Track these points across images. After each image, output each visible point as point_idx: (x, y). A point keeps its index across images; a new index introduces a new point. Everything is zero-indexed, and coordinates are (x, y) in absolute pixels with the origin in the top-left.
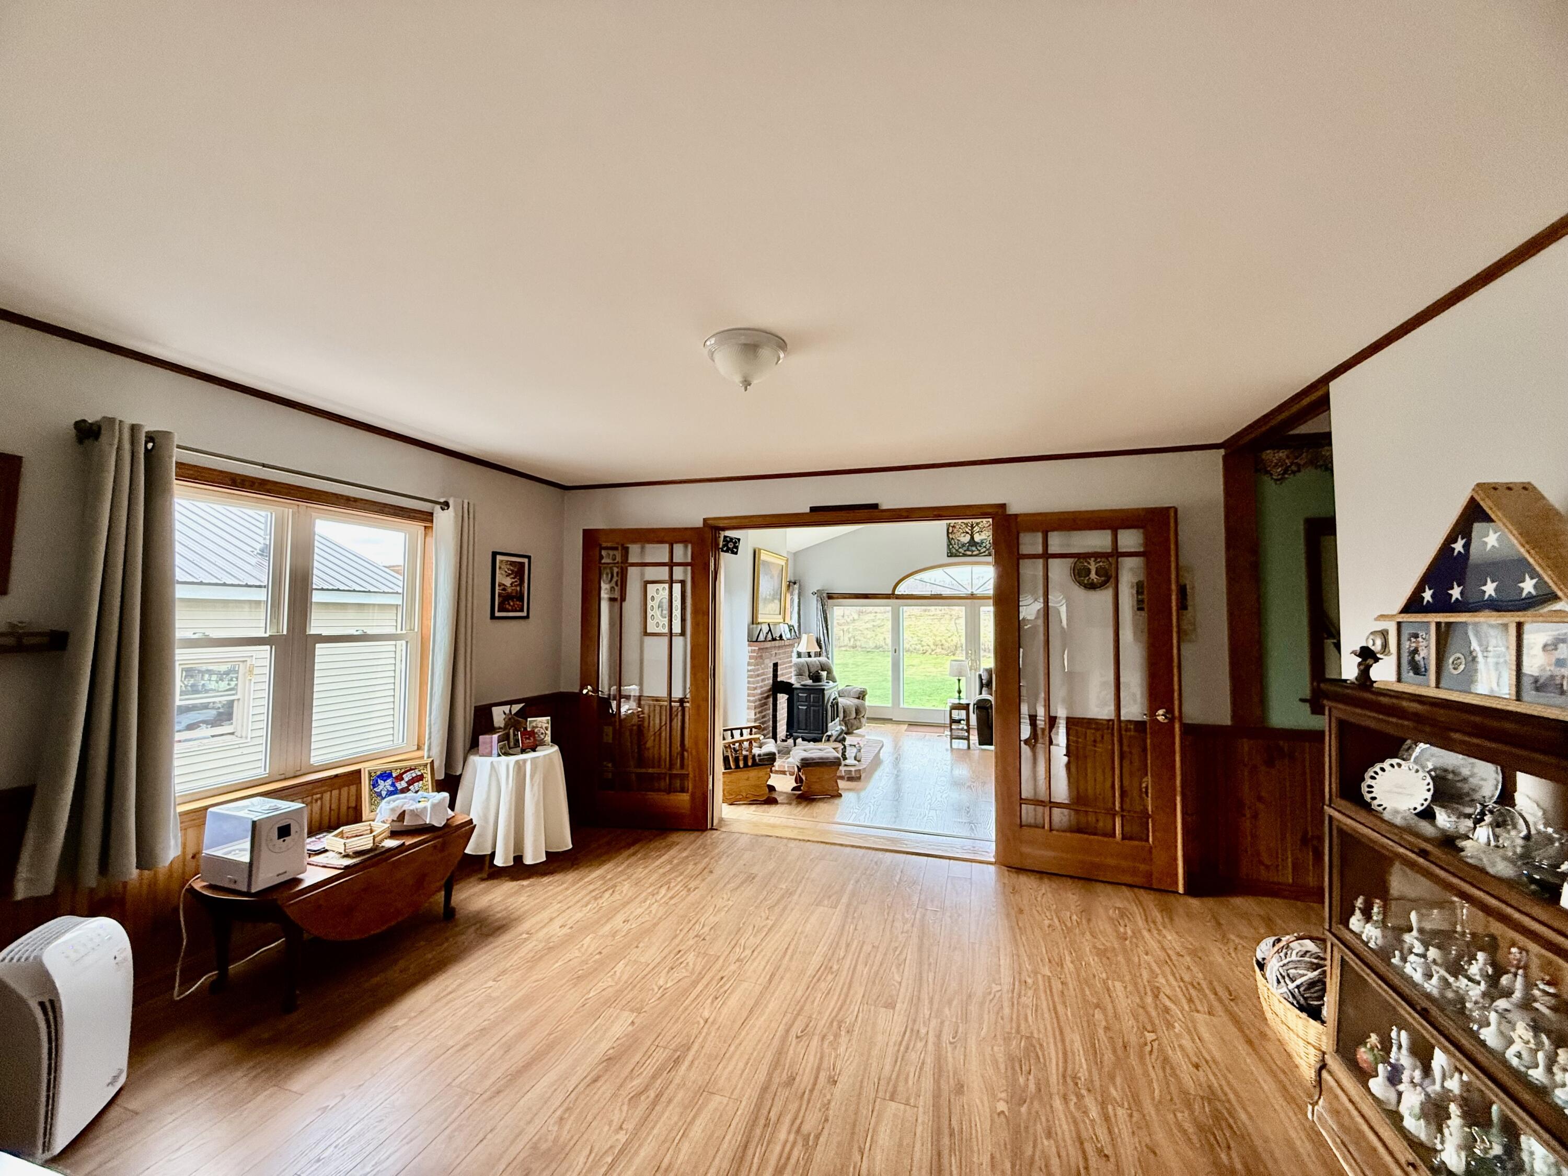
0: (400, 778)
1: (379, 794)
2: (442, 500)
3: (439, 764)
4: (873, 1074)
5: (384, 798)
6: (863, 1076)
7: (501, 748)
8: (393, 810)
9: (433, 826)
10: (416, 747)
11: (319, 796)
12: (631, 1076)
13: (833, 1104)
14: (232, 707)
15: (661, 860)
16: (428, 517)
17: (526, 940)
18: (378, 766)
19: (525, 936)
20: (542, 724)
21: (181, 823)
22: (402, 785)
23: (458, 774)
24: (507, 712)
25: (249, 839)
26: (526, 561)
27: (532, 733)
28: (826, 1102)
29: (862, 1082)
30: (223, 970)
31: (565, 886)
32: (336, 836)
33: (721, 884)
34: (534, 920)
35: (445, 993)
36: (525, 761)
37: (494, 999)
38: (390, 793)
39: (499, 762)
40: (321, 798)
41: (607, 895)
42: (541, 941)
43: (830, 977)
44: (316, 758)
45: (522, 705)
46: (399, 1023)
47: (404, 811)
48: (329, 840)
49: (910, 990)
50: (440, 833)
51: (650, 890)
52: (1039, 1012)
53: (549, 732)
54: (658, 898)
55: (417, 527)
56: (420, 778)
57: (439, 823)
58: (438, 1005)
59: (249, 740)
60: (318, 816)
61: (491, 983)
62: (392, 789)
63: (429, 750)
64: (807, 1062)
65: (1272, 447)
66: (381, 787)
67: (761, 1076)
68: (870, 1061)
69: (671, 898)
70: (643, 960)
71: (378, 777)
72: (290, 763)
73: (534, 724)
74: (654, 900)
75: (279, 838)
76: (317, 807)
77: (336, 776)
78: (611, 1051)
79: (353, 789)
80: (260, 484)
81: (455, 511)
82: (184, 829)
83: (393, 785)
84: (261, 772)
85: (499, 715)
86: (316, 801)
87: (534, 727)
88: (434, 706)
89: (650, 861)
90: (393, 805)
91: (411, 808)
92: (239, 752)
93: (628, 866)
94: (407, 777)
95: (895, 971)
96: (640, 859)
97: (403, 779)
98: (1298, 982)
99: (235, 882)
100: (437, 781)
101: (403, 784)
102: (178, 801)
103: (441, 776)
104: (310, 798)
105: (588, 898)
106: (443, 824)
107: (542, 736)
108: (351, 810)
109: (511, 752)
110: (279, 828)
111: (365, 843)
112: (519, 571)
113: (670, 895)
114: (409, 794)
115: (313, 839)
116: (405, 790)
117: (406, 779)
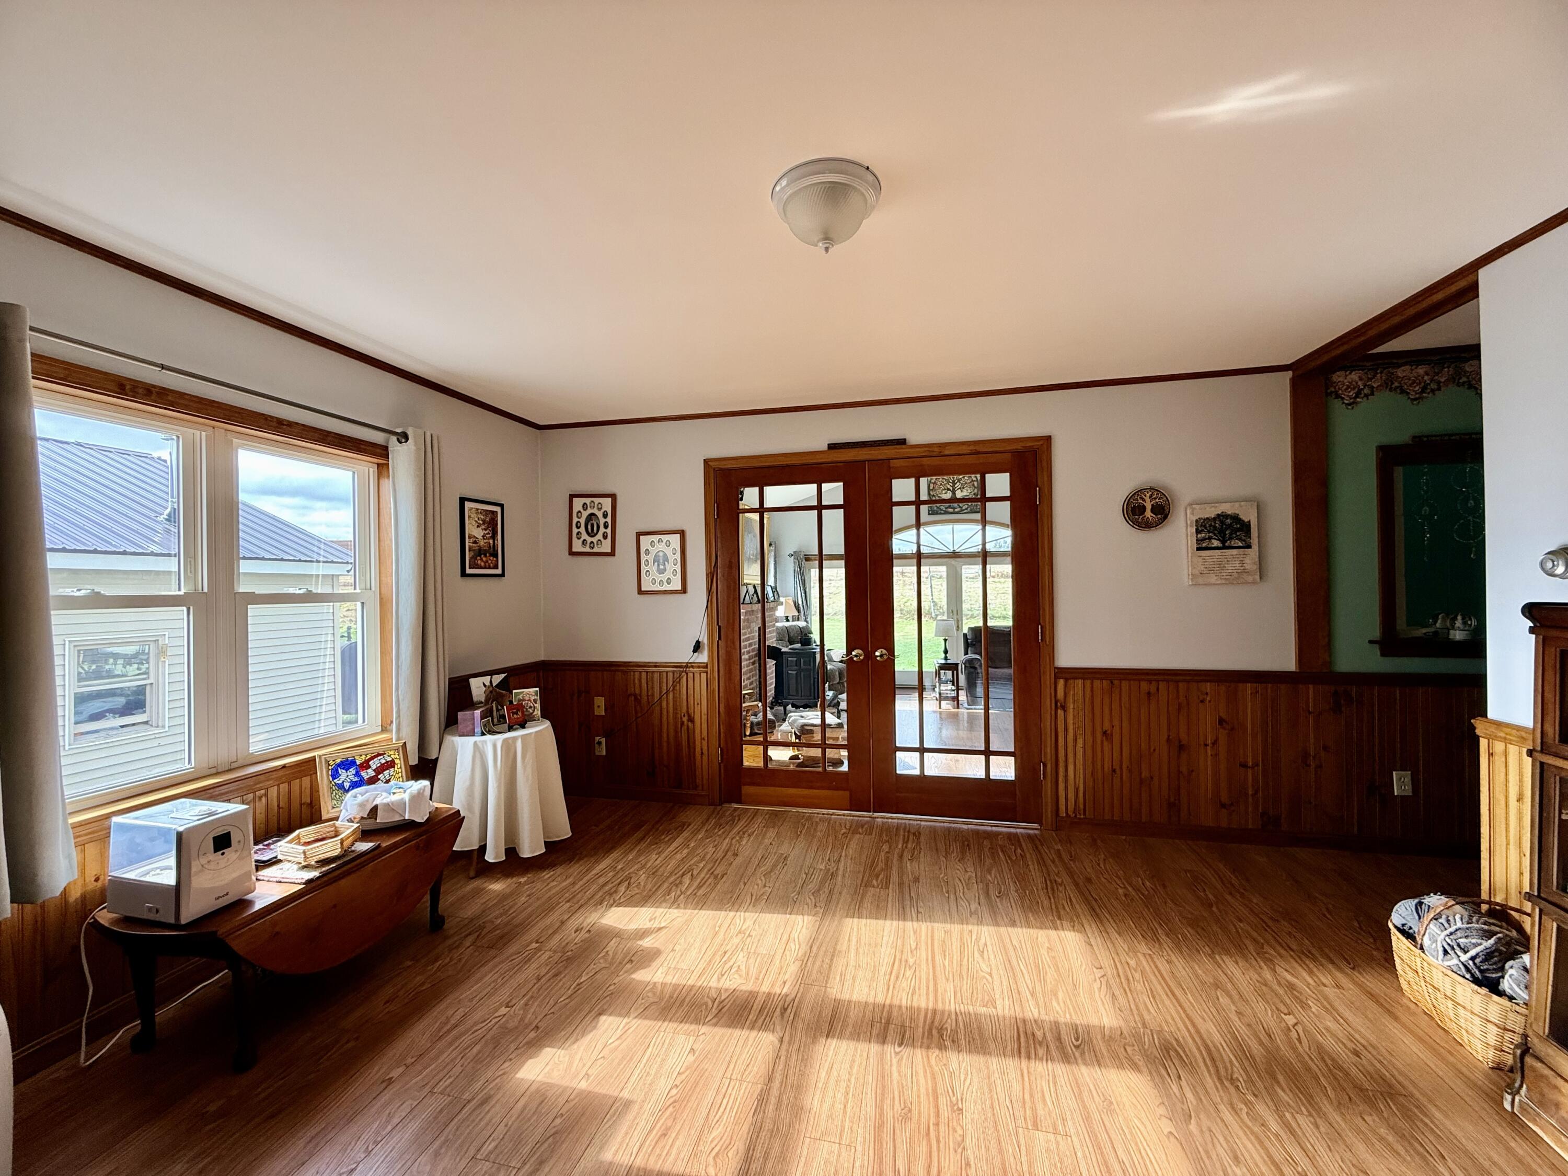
0: (366, 765)
1: (341, 786)
2: (399, 430)
3: (413, 748)
4: (1001, 1096)
5: (348, 791)
6: (991, 1097)
7: (485, 726)
8: (362, 805)
9: (413, 821)
10: (380, 729)
11: (263, 792)
12: (707, 1126)
13: (968, 1141)
14: (144, 694)
15: (675, 845)
16: (380, 452)
17: (538, 950)
18: (335, 753)
19: (534, 945)
20: (529, 695)
21: (75, 838)
22: (367, 774)
23: (434, 758)
24: (488, 684)
25: (174, 852)
26: (498, 509)
27: (520, 707)
28: (959, 1139)
29: (992, 1107)
30: (148, 1021)
31: (570, 880)
32: (290, 842)
33: (750, 870)
34: (542, 925)
35: (448, 1027)
36: (515, 739)
37: (511, 1031)
38: (354, 785)
39: (485, 742)
40: (266, 795)
41: (622, 888)
42: (555, 952)
43: (909, 973)
44: (258, 744)
45: (503, 676)
46: (395, 1074)
47: (376, 808)
48: (283, 847)
49: (1005, 983)
50: (423, 828)
51: (672, 879)
52: (1157, 997)
53: (538, 705)
54: (683, 889)
55: (366, 466)
56: (391, 764)
57: (421, 818)
58: (440, 1045)
59: (167, 729)
60: (263, 816)
61: (504, 1010)
62: (356, 779)
63: (398, 730)
64: (918, 1085)
65: (1344, 368)
66: (343, 778)
67: (869, 1108)
68: (992, 1079)
69: (699, 887)
70: (683, 966)
71: (339, 765)
72: (223, 753)
73: (521, 697)
74: (679, 892)
75: (216, 851)
76: (261, 805)
77: (284, 767)
78: (674, 1091)
79: (306, 781)
80: (158, 393)
81: (416, 443)
82: (81, 846)
83: (357, 774)
84: (183, 765)
85: (478, 687)
86: (260, 798)
87: (520, 700)
88: (402, 680)
89: (663, 846)
90: (360, 799)
91: (385, 801)
92: (155, 743)
93: (640, 854)
94: (374, 764)
95: (980, 960)
96: (650, 844)
97: (369, 767)
98: (1473, 953)
99: (157, 911)
100: (411, 767)
101: (371, 773)
102: (69, 809)
103: (413, 760)
104: (251, 795)
105: (600, 894)
106: (425, 818)
107: (531, 711)
108: (304, 807)
109: (495, 729)
110: (214, 838)
111: (331, 848)
112: (491, 523)
113: (696, 884)
114: (380, 784)
115: (260, 846)
116: (373, 781)
117: (374, 767)
